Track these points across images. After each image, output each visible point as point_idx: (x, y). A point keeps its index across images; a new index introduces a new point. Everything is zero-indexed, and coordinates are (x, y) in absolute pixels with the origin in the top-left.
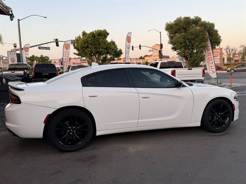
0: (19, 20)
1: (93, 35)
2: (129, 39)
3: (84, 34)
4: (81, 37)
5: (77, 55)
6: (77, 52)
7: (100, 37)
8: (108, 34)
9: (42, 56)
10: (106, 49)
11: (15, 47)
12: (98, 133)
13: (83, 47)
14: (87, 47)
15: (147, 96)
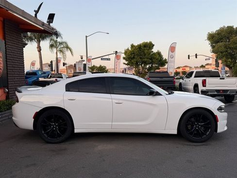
0: (86, 37)
1: (140, 47)
2: (172, 49)
3: (132, 46)
4: (130, 49)
5: (126, 64)
6: (126, 62)
7: (145, 48)
8: (153, 45)
9: (101, 66)
10: (151, 59)
11: (82, 58)
12: (76, 131)
13: (130, 58)
14: (134, 58)
15: (120, 102)
